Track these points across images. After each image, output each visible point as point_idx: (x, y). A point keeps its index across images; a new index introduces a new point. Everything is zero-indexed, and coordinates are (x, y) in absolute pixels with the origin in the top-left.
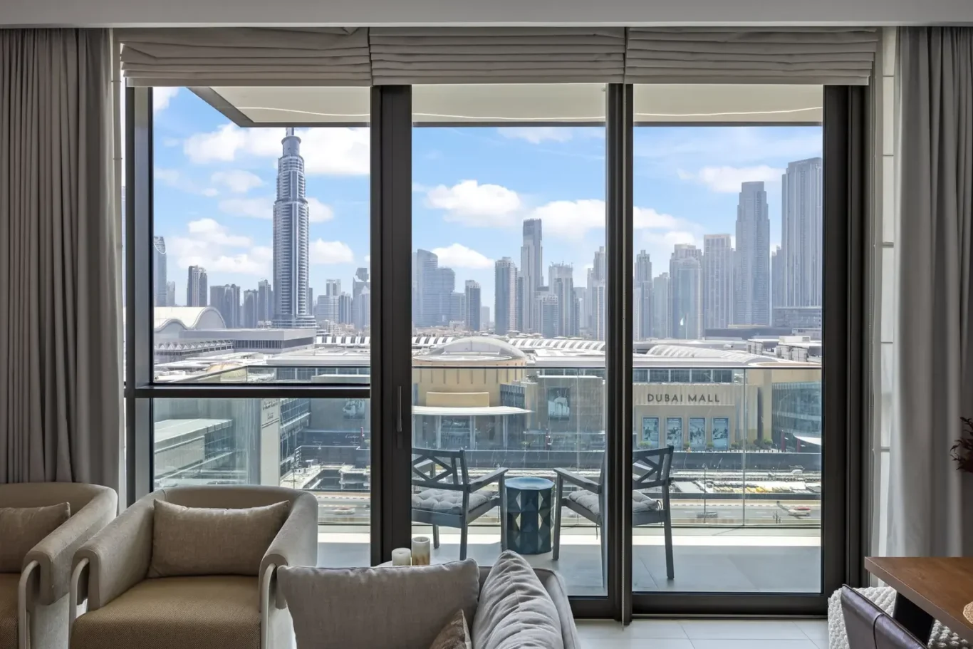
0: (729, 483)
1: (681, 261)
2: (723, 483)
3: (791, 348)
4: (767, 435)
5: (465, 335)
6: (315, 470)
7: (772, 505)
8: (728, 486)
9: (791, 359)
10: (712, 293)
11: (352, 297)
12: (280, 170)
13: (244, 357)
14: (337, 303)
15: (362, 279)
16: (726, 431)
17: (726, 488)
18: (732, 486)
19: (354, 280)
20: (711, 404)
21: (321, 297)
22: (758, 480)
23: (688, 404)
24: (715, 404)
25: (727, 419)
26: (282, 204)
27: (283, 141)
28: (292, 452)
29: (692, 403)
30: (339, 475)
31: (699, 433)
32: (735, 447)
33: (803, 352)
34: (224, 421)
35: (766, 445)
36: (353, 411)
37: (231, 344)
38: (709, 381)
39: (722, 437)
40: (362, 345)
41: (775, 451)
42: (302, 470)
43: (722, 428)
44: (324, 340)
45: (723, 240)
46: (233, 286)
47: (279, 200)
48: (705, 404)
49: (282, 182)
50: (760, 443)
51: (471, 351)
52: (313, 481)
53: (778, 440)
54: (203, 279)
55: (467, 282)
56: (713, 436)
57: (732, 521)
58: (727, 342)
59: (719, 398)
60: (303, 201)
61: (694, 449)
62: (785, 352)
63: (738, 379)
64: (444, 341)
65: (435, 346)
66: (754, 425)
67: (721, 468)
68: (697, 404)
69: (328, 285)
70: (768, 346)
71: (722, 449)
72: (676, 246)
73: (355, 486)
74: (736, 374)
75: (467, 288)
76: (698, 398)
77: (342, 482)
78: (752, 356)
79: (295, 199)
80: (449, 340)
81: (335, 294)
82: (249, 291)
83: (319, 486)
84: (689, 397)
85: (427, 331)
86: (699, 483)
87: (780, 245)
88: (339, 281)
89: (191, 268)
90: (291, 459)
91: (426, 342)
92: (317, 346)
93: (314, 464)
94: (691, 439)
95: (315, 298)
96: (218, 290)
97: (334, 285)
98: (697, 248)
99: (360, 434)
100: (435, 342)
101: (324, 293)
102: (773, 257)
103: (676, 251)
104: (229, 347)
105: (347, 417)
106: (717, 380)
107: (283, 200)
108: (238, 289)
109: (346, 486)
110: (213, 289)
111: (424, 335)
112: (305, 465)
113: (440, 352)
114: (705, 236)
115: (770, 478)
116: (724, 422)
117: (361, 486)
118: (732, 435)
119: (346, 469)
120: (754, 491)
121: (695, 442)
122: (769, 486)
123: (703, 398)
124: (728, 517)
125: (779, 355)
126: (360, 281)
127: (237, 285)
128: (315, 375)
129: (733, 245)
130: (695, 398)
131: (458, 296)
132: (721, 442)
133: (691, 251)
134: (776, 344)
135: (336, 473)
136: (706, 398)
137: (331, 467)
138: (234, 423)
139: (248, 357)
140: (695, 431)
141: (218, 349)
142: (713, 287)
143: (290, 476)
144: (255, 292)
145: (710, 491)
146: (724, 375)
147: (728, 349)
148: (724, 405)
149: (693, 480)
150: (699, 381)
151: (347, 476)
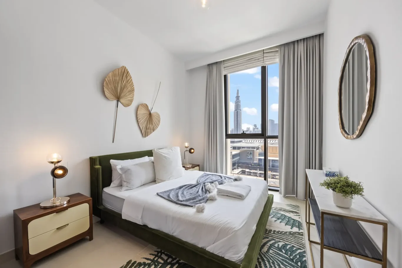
6: (240, 170)
12: (235, 104)
26: (236, 111)
27: (236, 97)
28: (235, 166)
30: (246, 171)
36: (249, 157)
42: (237, 169)
44: (245, 141)
47: (235, 110)
49: (236, 106)
52: (240, 172)
60: (240, 110)
64: (275, 141)
69: (247, 129)
73: (249, 174)
77: (246, 173)
79: (239, 110)
83: (241, 173)
88: (250, 128)
90: (235, 167)
92: (243, 143)
93: (240, 168)
97: (249, 129)
99: (251, 163)
100: (272, 142)
105: (248, 159)
107: (236, 110)
109: (247, 174)
112: (238, 168)
113: (273, 144)
117: (250, 174)
119: (247, 170)
135: (245, 171)
137: (244, 170)
143: (235, 170)
151: (247, 172)
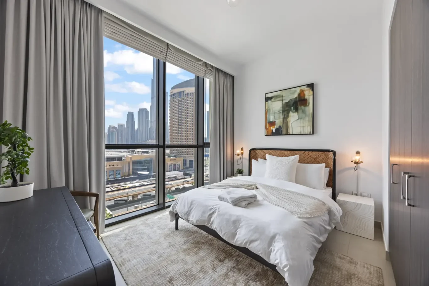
0: (119, 186)
1: (111, 130)
2: (118, 187)
3: (138, 152)
4: (131, 173)
7: (130, 190)
8: (119, 187)
9: (138, 154)
10: (120, 138)
16: (120, 173)
17: (119, 188)
18: (120, 187)
20: (116, 167)
22: (128, 184)
23: (109, 167)
24: (117, 166)
25: (120, 170)
29: (110, 167)
31: (112, 174)
32: (122, 177)
33: (141, 152)
35: (131, 175)
38: (115, 161)
39: (118, 175)
41: (133, 176)
43: (119, 173)
45: (123, 125)
48: (114, 167)
50: (129, 175)
53: (133, 173)
56: (116, 175)
57: (118, 196)
58: (122, 150)
59: (118, 165)
61: (111, 179)
62: (137, 152)
63: (124, 160)
66: (127, 171)
67: (117, 183)
68: (111, 167)
70: (133, 151)
71: (118, 178)
72: (109, 126)
74: (123, 158)
76: (112, 165)
78: (129, 154)
84: (109, 165)
86: (111, 188)
87: (137, 127)
94: (110, 176)
98: (116, 127)
102: (136, 131)
103: (110, 127)
106: (118, 160)
114: (118, 124)
115: (131, 183)
116: (119, 170)
118: (121, 173)
120: (126, 187)
121: (111, 177)
122: (130, 185)
123: (113, 165)
124: (117, 196)
125: (135, 153)
129: (126, 127)
130: (111, 165)
132: (119, 176)
133: (114, 127)
134: (135, 151)
136: (114, 165)
140: (111, 174)
142: (120, 137)
145: (114, 189)
146: (120, 159)
147: (122, 152)
148: (119, 166)
149: (109, 187)
150: (112, 161)
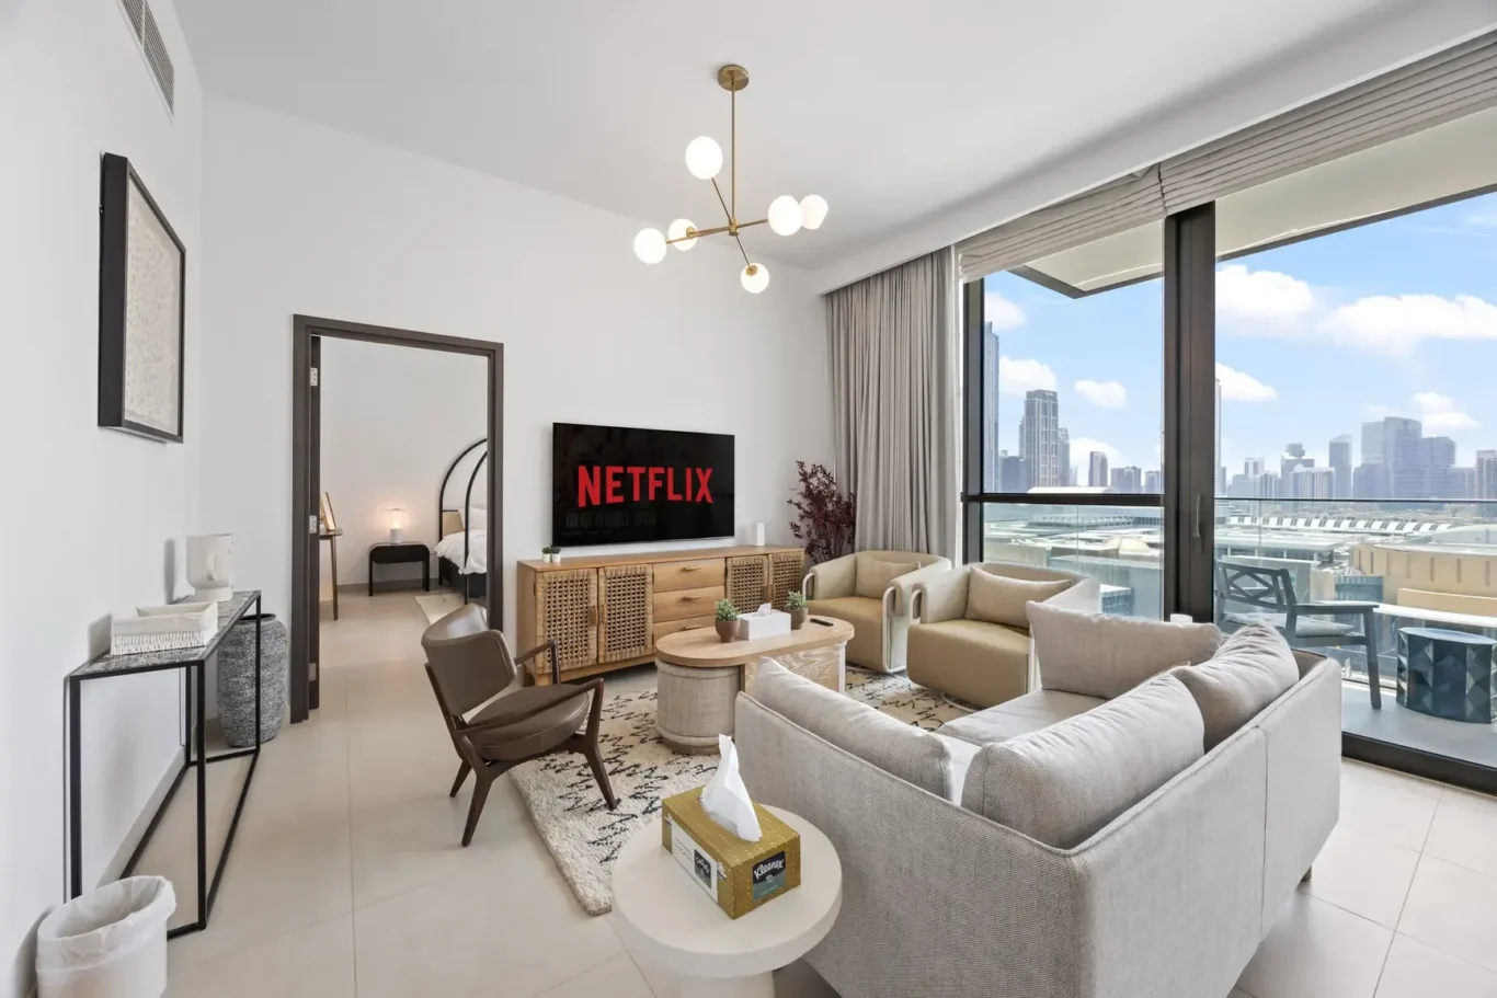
5: (1476, 522)
11: (1280, 475)
13: (1144, 533)
14: (1258, 480)
15: (1295, 455)
19: (1283, 457)
21: (1236, 478)
34: (1124, 589)
37: (1131, 520)
40: (1293, 527)
46: (1134, 468)
51: (1488, 542)
54: (1104, 462)
55: (1479, 453)
65: (1416, 533)
75: (1480, 461)
80: (1443, 528)
81: (1255, 471)
82: (1150, 472)
85: (1402, 515)
89: (1092, 454)
91: (1400, 527)
95: (1229, 477)
96: (1119, 473)
101: (1241, 471)
104: (1129, 523)
108: (1138, 471)
110: (1113, 471)
111: (1396, 520)
126: (1293, 458)
127: (1138, 467)
128: (1226, 554)
131: (1462, 473)
138: (1133, 591)
139: (1149, 533)
141: (1118, 524)
144: (1157, 472)
